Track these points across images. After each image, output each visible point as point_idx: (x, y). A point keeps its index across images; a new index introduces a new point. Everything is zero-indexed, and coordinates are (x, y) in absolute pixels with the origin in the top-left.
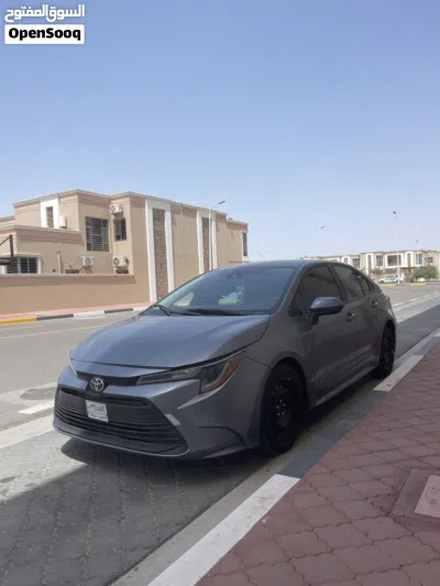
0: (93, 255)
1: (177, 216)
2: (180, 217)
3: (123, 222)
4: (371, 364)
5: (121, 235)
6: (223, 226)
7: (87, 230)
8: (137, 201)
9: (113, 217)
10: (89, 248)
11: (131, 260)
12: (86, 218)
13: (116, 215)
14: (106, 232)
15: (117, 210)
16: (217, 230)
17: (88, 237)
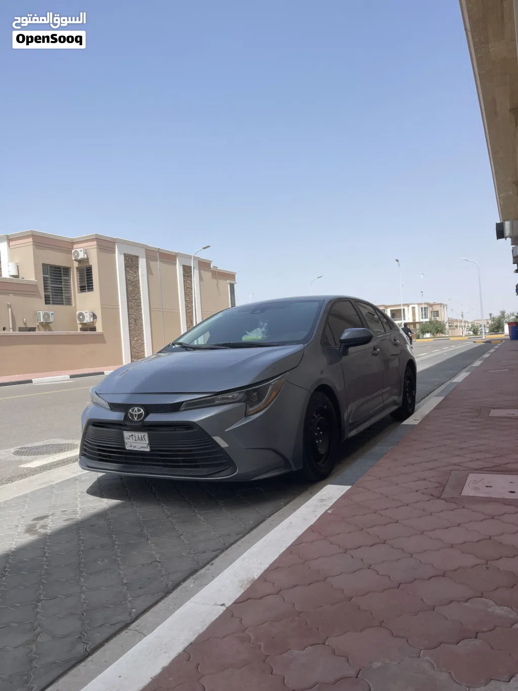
0: (52, 309)
1: (152, 263)
2: (157, 265)
3: (89, 270)
4: (394, 403)
5: (86, 285)
6: (207, 275)
7: (45, 279)
8: (106, 245)
9: (76, 264)
10: (47, 302)
11: (99, 315)
12: (44, 265)
13: (80, 261)
14: (68, 281)
15: (82, 256)
16: (201, 279)
17: (46, 289)
